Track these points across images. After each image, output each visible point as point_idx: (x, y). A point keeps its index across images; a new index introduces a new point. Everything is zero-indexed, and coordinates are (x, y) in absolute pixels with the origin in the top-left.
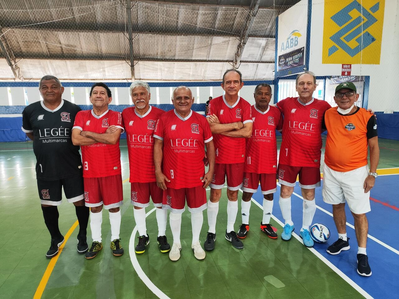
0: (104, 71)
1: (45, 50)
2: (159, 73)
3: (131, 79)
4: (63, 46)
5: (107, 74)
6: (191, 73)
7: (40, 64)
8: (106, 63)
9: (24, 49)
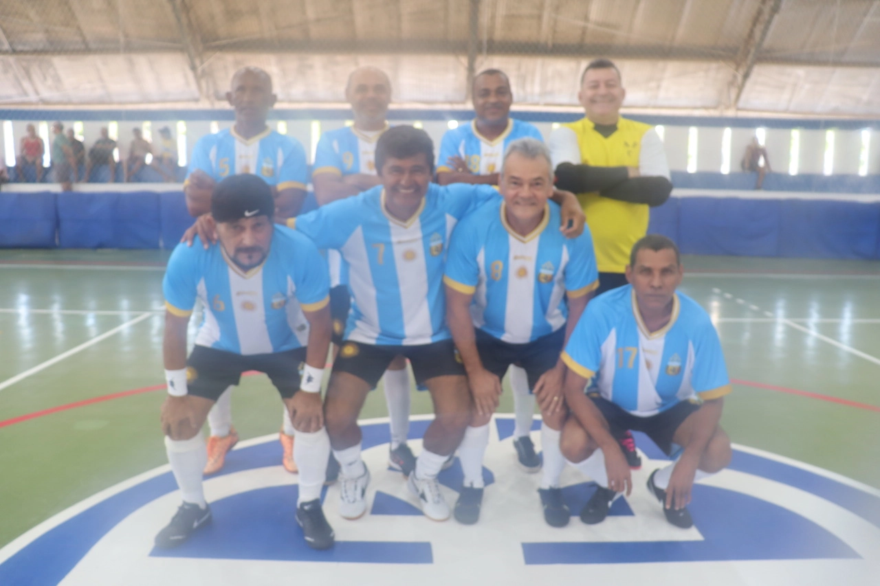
0: (658, 87)
1: (545, 34)
2: (786, 96)
3: (715, 108)
4: (591, 26)
5: (662, 94)
6: (865, 97)
7: (519, 68)
8: (672, 67)
9: (499, 35)
